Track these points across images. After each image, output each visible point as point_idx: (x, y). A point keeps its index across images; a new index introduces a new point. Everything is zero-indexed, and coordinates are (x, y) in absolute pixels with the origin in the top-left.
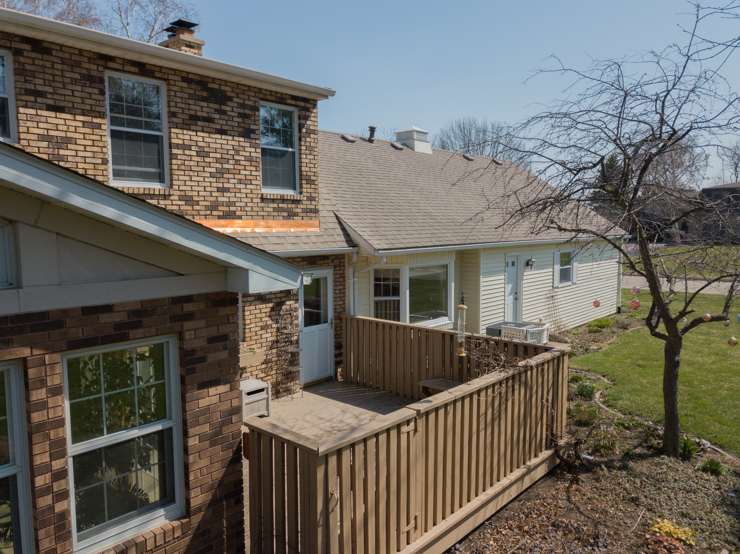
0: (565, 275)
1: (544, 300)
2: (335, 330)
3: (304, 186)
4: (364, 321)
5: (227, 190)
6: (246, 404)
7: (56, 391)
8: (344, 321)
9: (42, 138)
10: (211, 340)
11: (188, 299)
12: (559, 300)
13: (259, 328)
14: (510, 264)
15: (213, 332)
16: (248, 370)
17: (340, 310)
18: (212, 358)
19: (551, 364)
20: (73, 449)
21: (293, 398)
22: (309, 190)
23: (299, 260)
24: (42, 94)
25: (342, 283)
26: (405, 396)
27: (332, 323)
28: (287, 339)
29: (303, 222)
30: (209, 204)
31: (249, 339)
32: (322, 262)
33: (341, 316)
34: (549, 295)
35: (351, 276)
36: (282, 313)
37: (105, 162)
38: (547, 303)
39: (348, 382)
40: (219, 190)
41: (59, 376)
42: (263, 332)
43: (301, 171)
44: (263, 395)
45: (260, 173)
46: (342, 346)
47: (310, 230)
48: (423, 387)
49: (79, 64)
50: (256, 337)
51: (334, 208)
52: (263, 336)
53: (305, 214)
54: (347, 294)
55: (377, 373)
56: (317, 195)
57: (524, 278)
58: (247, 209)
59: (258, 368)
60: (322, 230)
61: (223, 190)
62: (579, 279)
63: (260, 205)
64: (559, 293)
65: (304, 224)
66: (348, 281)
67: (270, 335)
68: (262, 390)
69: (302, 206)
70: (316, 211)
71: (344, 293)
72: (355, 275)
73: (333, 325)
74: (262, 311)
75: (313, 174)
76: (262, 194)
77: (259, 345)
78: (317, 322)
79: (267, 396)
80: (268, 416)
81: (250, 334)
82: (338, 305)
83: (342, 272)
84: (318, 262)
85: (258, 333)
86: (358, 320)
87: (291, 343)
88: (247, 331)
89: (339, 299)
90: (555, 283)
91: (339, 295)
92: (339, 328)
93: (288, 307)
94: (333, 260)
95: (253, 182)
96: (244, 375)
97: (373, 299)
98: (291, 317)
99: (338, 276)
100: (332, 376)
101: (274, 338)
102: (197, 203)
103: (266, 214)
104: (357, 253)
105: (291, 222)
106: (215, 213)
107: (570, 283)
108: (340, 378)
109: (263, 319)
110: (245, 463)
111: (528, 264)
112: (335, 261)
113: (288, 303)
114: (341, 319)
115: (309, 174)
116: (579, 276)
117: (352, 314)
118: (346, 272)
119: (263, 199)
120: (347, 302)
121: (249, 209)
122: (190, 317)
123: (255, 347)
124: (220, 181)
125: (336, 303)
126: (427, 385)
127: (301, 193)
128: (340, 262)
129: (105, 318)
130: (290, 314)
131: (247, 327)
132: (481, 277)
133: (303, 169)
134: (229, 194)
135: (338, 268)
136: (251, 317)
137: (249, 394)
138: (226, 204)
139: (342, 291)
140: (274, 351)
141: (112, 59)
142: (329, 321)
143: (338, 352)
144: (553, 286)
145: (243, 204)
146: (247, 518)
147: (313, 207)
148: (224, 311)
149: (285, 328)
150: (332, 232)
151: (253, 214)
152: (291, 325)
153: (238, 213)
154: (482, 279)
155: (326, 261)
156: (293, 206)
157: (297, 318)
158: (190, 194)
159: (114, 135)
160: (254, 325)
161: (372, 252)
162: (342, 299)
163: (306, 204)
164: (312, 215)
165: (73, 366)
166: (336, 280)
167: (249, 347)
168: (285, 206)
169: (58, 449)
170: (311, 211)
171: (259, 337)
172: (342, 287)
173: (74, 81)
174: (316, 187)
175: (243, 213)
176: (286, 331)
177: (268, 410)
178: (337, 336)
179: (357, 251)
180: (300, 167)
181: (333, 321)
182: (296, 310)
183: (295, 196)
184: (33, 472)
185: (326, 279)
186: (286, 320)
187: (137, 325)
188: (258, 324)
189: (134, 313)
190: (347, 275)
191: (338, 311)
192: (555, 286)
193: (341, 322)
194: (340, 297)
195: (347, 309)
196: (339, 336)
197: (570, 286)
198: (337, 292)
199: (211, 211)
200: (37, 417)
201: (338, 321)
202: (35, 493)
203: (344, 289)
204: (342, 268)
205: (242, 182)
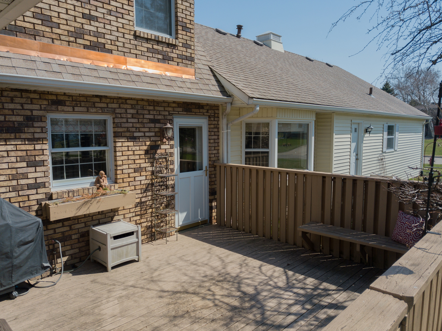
0: (390, 144)
1: (376, 162)
2: (210, 177)
3: (180, 32)
4: (237, 168)
5: (96, 19)
6: (112, 249)
8: (218, 168)
12: (386, 162)
13: (132, 171)
14: (354, 130)
16: (120, 213)
17: (214, 159)
21: (167, 241)
22: (185, 37)
23: (174, 105)
25: (216, 133)
26: (279, 240)
27: (206, 170)
28: (161, 184)
29: (178, 68)
30: (72, 29)
31: (121, 181)
32: (197, 110)
33: (215, 164)
34: (379, 158)
35: (225, 127)
36: (157, 156)
38: (378, 164)
39: (221, 225)
40: (84, 16)
42: (137, 174)
43: (177, 17)
44: (132, 239)
45: (134, 9)
46: (216, 192)
47: (184, 76)
48: (302, 232)
50: (129, 180)
51: (209, 64)
52: (137, 179)
53: (180, 60)
54: (220, 144)
55: (250, 217)
56: (192, 43)
57: (364, 142)
58: (117, 43)
59: (132, 210)
60: (197, 78)
61: (90, 18)
62: (399, 147)
63: (132, 42)
64: (386, 157)
65: (179, 70)
66: (222, 132)
67: (144, 178)
68: (131, 234)
69: (177, 52)
70: (191, 59)
71: (218, 143)
72: (228, 126)
73: (208, 172)
74: (136, 153)
75: (189, 22)
76: (135, 32)
77: (133, 188)
78: (194, 169)
79: (137, 240)
80: (138, 261)
81: (122, 176)
82: (212, 154)
83: (216, 122)
84: (193, 110)
85: (131, 175)
86: (231, 167)
87: (167, 187)
88: (119, 172)
89: (213, 148)
90: (384, 149)
91: (213, 145)
92: (213, 176)
93: (163, 151)
94: (208, 110)
95: (125, 16)
96: (116, 218)
97: (244, 150)
98: (167, 161)
99: (212, 126)
100: (207, 220)
101: (149, 182)
102: (58, 26)
103: (140, 53)
104: (231, 104)
105: (166, 65)
106: (79, 41)
107: (393, 150)
108: (214, 222)
109: (137, 162)
111: (366, 131)
112: (210, 112)
113: (163, 147)
114: (215, 167)
115: (185, 20)
116: (399, 145)
117: (225, 162)
118: (220, 123)
119: (136, 36)
120: (220, 151)
121: (121, 44)
123: (128, 189)
124: (86, 7)
125: (211, 152)
126: (306, 230)
127: (177, 38)
128: (215, 113)
130: (166, 158)
131: (119, 168)
132: (334, 134)
133: (179, 14)
134: (97, 24)
135: (212, 119)
136: (123, 158)
137: (116, 238)
138: (94, 34)
139: (217, 141)
140: (149, 193)
142: (204, 168)
143: (212, 197)
144: (382, 151)
145: (113, 38)
147: (189, 55)
149: (160, 172)
150: (207, 82)
151: (125, 50)
152: (166, 169)
153: (107, 46)
154: (335, 136)
155: (201, 110)
156: (168, 50)
157: (172, 163)
158: (48, 13)
160: (126, 167)
161: (246, 100)
162: (216, 148)
163: (181, 50)
164: (187, 62)
166: (211, 130)
167: (122, 189)
168: (160, 48)
170: (187, 58)
171: (132, 179)
172: (216, 137)
174: (192, 35)
175: (115, 48)
176: (160, 175)
177: (138, 255)
178: (212, 182)
179: (231, 101)
180: (176, 13)
181: (208, 169)
182: (172, 155)
183: (171, 39)
185: (200, 128)
186: (161, 164)
188: (131, 166)
190: (221, 126)
191: (212, 159)
192: (384, 151)
193: (215, 170)
194: (215, 147)
195: (221, 158)
196: (213, 183)
197: (393, 152)
198: (212, 141)
199: (76, 38)
201: (213, 169)
203: (218, 139)
204: (216, 119)
205: (112, 13)
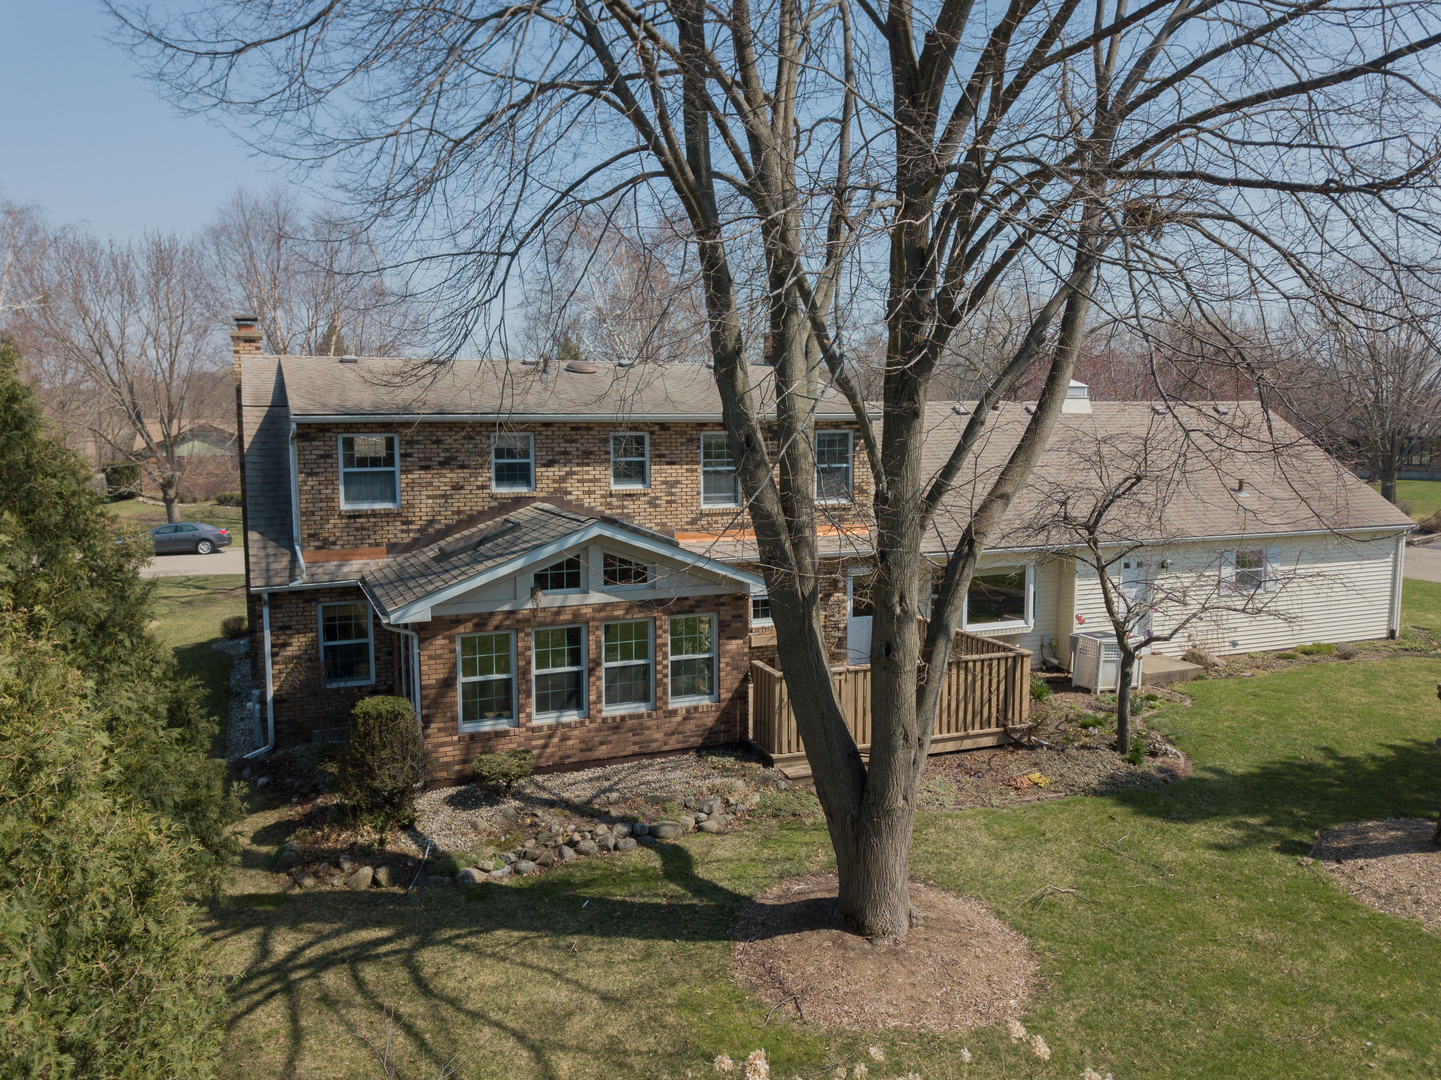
3: (856, 495)
7: (665, 631)
9: (663, 483)
10: (734, 617)
11: (721, 596)
14: (1134, 565)
15: (735, 613)
18: (733, 625)
19: (1003, 663)
20: (672, 658)
22: (861, 498)
24: (663, 456)
28: (834, 626)
29: (853, 526)
36: (830, 603)
37: (699, 493)
41: (667, 627)
43: (854, 482)
49: (685, 433)
53: (855, 519)
57: (1156, 582)
65: (854, 528)
69: (853, 512)
70: (868, 516)
75: (865, 484)
87: (838, 629)
93: (836, 599)
98: (839, 607)
103: (819, 521)
110: (751, 685)
113: (836, 595)
115: (862, 484)
119: (816, 509)
122: (723, 604)
127: (853, 501)
129: (686, 603)
130: (838, 604)
133: (856, 481)
141: (705, 424)
144: (1217, 594)
146: (751, 710)
147: (864, 512)
148: (740, 603)
152: (838, 614)
156: (844, 513)
157: (845, 609)
159: (705, 473)
163: (857, 510)
164: (864, 519)
165: (674, 624)
168: (836, 513)
169: (665, 658)
170: (863, 515)
173: (682, 444)
176: (833, 619)
180: (853, 479)
182: (844, 601)
183: (846, 504)
184: (656, 663)
186: (833, 609)
187: (699, 607)
189: (698, 601)
200: (659, 641)
202: (656, 671)
